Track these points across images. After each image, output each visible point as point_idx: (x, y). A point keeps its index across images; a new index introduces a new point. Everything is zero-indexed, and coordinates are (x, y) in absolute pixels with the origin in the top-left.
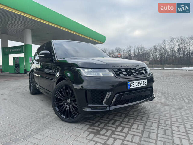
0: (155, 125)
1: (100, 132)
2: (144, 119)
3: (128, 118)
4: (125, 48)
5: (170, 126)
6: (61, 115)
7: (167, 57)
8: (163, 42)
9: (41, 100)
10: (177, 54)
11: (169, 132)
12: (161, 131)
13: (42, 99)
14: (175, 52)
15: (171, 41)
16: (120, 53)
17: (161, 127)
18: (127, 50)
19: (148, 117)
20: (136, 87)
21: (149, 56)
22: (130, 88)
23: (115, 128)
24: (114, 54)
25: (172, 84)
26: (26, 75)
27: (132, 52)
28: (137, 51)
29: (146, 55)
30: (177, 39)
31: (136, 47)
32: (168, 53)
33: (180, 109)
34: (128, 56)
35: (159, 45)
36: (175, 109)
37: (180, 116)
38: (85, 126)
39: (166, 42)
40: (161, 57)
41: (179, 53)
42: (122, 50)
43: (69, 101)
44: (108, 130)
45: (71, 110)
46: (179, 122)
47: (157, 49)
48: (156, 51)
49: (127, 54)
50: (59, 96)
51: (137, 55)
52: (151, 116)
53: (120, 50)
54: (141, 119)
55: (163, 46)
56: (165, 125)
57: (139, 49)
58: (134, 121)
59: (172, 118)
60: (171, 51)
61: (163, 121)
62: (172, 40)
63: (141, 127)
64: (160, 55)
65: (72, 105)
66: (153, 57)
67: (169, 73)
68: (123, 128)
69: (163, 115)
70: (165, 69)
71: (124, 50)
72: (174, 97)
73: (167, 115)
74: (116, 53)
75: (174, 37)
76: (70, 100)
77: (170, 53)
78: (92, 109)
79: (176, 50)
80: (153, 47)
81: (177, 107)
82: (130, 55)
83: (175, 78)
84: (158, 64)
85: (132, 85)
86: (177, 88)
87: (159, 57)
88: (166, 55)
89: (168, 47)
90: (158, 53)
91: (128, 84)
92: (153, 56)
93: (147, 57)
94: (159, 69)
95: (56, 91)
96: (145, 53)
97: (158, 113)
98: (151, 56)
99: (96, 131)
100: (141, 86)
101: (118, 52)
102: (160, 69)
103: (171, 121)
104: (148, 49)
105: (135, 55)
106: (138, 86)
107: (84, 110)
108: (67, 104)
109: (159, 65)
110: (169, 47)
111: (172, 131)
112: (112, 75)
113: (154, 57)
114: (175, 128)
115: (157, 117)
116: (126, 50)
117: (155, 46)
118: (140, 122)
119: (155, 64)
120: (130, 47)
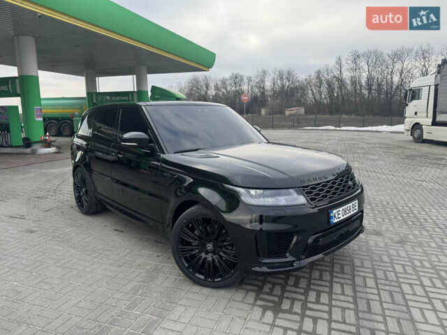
0: (371, 283)
1: (280, 307)
2: (347, 269)
3: (318, 269)
4: (252, 76)
5: (396, 284)
6: (193, 275)
7: (343, 98)
8: (337, 63)
9: (115, 230)
10: (365, 92)
11: (398, 297)
12: (385, 297)
13: (118, 228)
14: (361, 86)
15: (355, 61)
16: (240, 86)
17: (383, 287)
18: (257, 81)
19: (353, 266)
20: (342, 218)
21: (304, 94)
22: (334, 222)
23: (305, 296)
24: (226, 90)
25: (370, 174)
26: (28, 150)
27: (268, 85)
28: (279, 82)
29: (298, 93)
30: (367, 56)
31: (277, 73)
32: (345, 88)
33: (402, 242)
34: (259, 94)
35: (327, 69)
36: (395, 243)
37: (407, 260)
38: (247, 294)
39: (344, 63)
40: (330, 96)
41: (370, 89)
42: (245, 80)
43: (210, 247)
44: (293, 300)
45: (218, 264)
46: (410, 274)
47: (323, 79)
48: (321, 82)
49: (257, 90)
50: (190, 236)
51: (280, 92)
52: (357, 262)
53: (242, 80)
54: (342, 272)
55: (336, 73)
56: (387, 282)
57: (284, 77)
58: (332, 276)
59: (396, 266)
60: (354, 82)
61: (382, 272)
62: (356, 57)
63: (348, 290)
64: (329, 92)
65: (219, 255)
66: (315, 98)
67: (353, 139)
68: (319, 294)
69: (378, 259)
70: (342, 128)
71: (250, 80)
72: (383, 213)
73: (385, 258)
74: (232, 86)
75: (361, 51)
76: (214, 246)
77: (349, 87)
78: (268, 267)
79: (363, 81)
80: (313, 74)
81: (397, 239)
82: (263, 93)
83: (371, 157)
84: (325, 115)
85: (337, 216)
86: (383, 186)
87: (326, 98)
88: (342, 92)
89: (347, 75)
90: (324, 89)
91: (331, 215)
92: (313, 95)
93: (301, 96)
94: (330, 130)
95: (182, 229)
96: (297, 88)
97: (366, 254)
98: (310, 95)
99: (272, 305)
100: (350, 214)
101: (235, 83)
102: (333, 128)
103: (396, 273)
104: (304, 78)
105: (275, 92)
106: (345, 217)
107: (253, 269)
108: (207, 253)
109: (327, 116)
110: (349, 74)
111: (403, 294)
112: (302, 200)
113: (318, 97)
114: (406, 289)
115: (367, 264)
116: (255, 80)
117: (319, 72)
118: (343, 278)
119: (318, 113)
120: (264, 73)
